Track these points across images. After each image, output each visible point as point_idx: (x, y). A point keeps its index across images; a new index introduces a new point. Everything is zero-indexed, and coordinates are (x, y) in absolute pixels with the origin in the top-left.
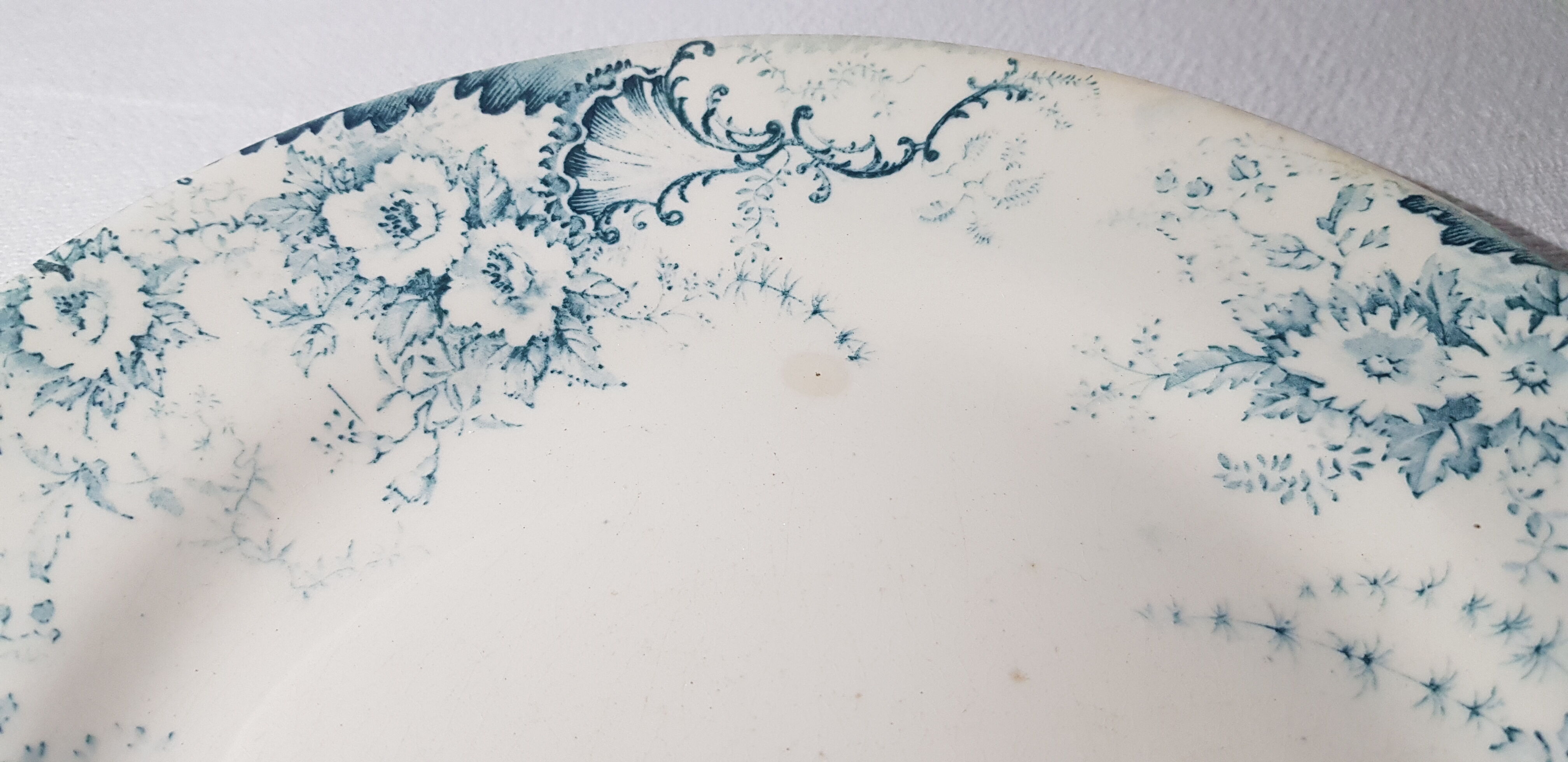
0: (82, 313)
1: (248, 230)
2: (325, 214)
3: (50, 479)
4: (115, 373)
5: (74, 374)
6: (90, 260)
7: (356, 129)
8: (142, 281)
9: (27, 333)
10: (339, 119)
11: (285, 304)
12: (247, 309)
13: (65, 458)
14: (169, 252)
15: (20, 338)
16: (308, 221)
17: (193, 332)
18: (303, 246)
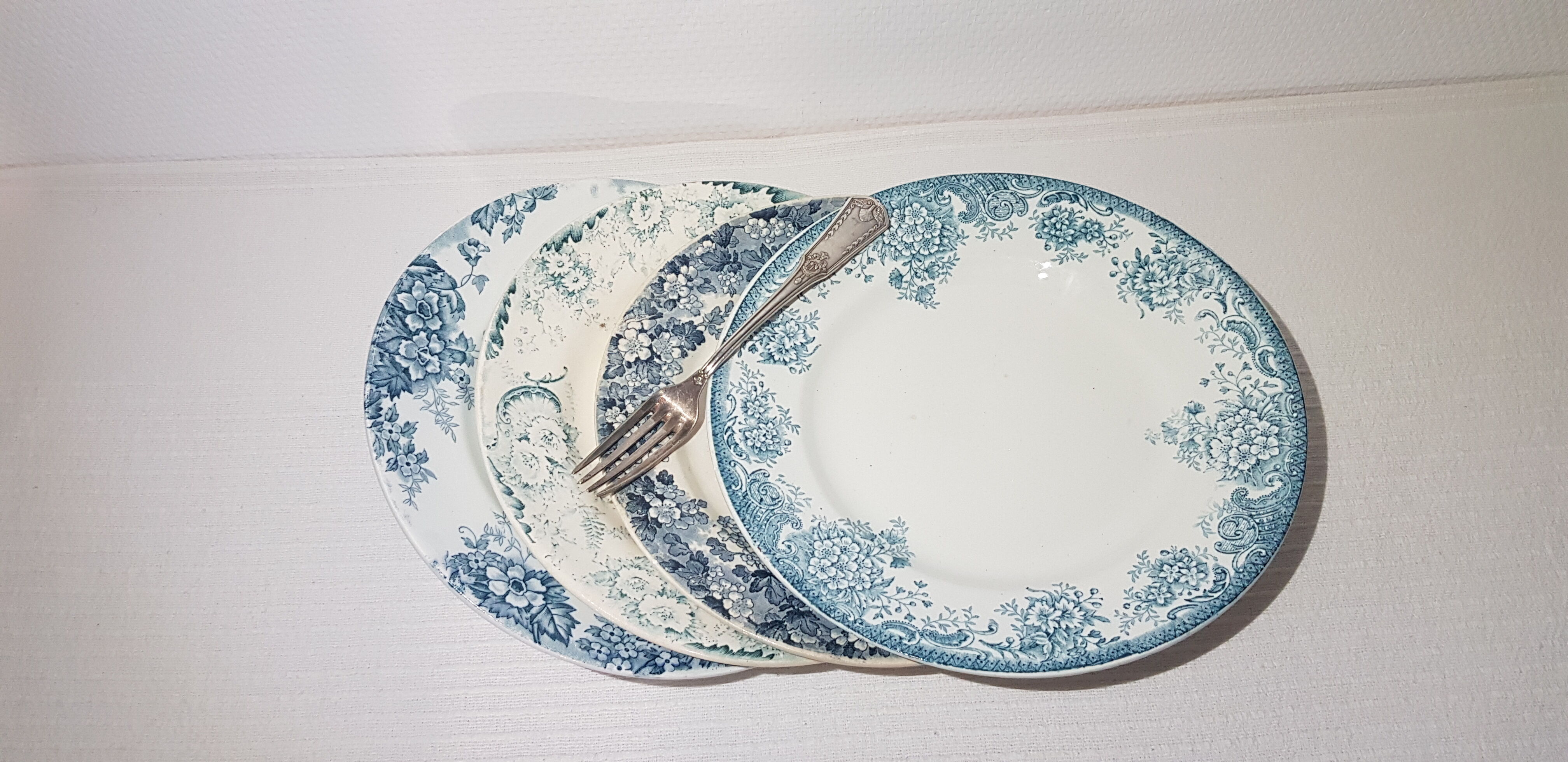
0: (646, 211)
1: (694, 207)
2: (715, 211)
3: (623, 253)
4: (646, 231)
5: (638, 227)
6: (653, 197)
7: (735, 190)
8: (662, 209)
9: (632, 211)
10: (732, 184)
11: (693, 232)
12: (684, 228)
13: (627, 248)
14: (672, 204)
15: (629, 212)
16: (709, 212)
17: (668, 229)
18: (705, 218)
